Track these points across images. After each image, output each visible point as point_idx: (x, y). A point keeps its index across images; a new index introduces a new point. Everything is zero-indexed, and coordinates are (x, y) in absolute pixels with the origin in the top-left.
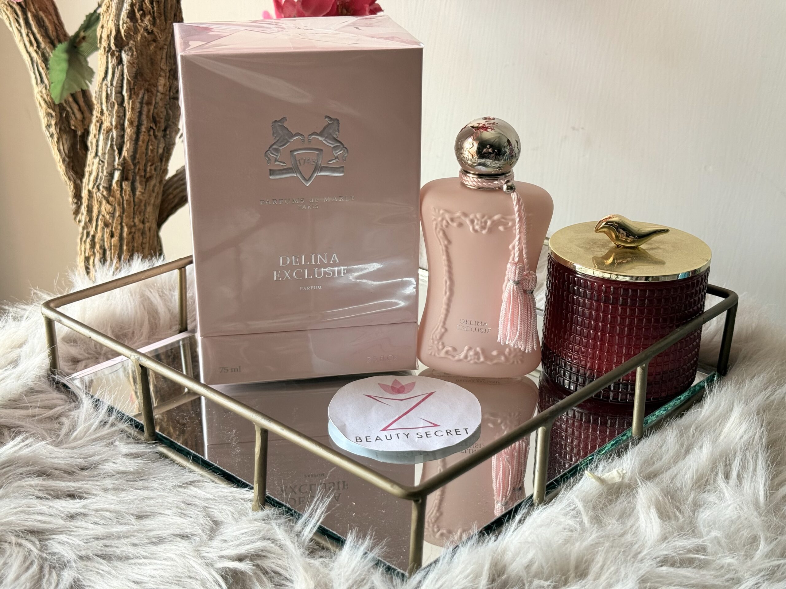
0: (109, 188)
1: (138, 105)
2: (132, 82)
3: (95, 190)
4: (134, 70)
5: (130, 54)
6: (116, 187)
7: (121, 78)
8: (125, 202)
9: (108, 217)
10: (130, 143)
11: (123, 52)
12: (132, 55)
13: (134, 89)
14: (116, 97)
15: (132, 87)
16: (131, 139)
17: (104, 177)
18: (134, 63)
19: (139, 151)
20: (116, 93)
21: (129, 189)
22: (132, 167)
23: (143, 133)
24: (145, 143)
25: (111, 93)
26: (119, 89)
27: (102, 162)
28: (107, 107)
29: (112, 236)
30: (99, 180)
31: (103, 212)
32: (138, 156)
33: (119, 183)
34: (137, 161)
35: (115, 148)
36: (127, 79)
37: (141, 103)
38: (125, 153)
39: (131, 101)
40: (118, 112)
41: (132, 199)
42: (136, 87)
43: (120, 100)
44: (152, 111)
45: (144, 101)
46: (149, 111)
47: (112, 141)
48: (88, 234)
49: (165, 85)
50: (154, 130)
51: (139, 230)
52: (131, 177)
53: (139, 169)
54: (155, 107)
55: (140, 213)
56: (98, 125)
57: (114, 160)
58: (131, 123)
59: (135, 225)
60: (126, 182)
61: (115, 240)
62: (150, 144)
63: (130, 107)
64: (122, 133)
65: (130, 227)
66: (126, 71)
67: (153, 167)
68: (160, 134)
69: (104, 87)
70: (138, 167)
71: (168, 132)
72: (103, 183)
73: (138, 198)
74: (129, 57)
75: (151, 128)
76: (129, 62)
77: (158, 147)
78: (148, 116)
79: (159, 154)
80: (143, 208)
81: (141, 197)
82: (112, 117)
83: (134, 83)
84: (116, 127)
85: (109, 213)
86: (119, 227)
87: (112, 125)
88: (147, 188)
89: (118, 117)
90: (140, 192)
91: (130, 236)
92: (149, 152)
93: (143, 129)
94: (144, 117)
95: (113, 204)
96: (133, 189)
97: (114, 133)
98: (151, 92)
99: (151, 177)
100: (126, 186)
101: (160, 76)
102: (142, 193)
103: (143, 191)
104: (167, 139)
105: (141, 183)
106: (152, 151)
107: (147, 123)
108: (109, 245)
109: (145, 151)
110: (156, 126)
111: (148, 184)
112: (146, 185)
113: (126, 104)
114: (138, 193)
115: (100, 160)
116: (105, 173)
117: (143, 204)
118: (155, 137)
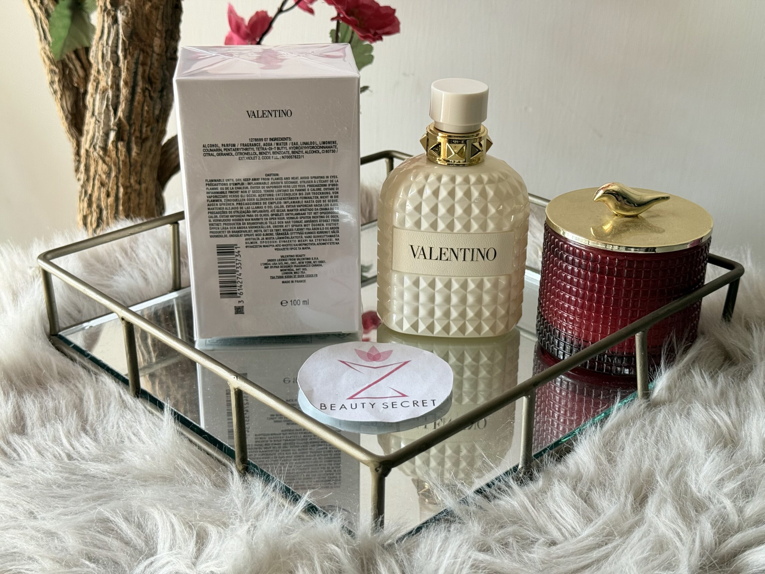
0: (105, 149)
1: (133, 66)
2: (127, 42)
3: (91, 150)
4: (129, 30)
5: (125, 14)
6: (112, 148)
7: (117, 37)
8: (121, 163)
9: (104, 177)
10: (126, 104)
11: (119, 12)
12: (127, 15)
13: (129, 49)
14: (112, 57)
15: (127, 48)
16: (126, 99)
17: (100, 137)
18: (129, 23)
19: (135, 112)
20: (112, 53)
21: (124, 150)
22: (128, 128)
23: (138, 94)
24: (141, 103)
25: (107, 52)
26: (114, 49)
27: (98, 121)
28: (103, 67)
29: (108, 195)
30: (95, 140)
31: (100, 172)
32: (133, 117)
33: (115, 143)
34: (132, 122)
35: (111, 108)
36: (123, 40)
37: (136, 63)
38: (120, 114)
39: (126, 62)
40: (113, 72)
41: (128, 160)
42: (131, 48)
43: (115, 60)
44: (147, 72)
45: (140, 62)
46: (144, 71)
47: (108, 101)
48: (86, 192)
49: (160, 46)
50: (149, 91)
51: (135, 190)
52: (126, 138)
53: (135, 130)
54: (150, 68)
55: (136, 174)
56: (95, 84)
57: (109, 120)
58: (126, 83)
59: (131, 186)
60: (122, 143)
61: (111, 200)
62: (145, 105)
63: (126, 67)
64: (118, 93)
65: (125, 188)
66: (121, 31)
67: (149, 129)
68: (155, 95)
69: (100, 47)
70: (134, 128)
71: (165, 93)
72: (99, 144)
73: (134, 159)
74: (124, 17)
75: (146, 89)
76: (124, 22)
77: (154, 108)
78: (143, 77)
79: (155, 116)
80: (139, 168)
81: (137, 158)
82: (108, 77)
83: (129, 44)
84: (112, 87)
85: (105, 173)
86: (115, 187)
87: (107, 84)
88: (143, 149)
89: (114, 77)
90: (135, 152)
91: (126, 197)
92: (145, 114)
93: (139, 90)
94: (139, 78)
95: (110, 164)
96: (129, 150)
97: (110, 93)
98: (147, 53)
99: (146, 139)
100: (121, 146)
101: (156, 36)
102: (138, 154)
103: (139, 152)
104: (164, 101)
105: (136, 144)
106: (148, 112)
107: (143, 84)
108: (105, 204)
109: (141, 112)
110: (152, 87)
111: (144, 145)
112: (142, 146)
113: (121, 64)
114: (134, 154)
115: (96, 120)
116: (101, 133)
117: (139, 165)
118: (151, 98)
